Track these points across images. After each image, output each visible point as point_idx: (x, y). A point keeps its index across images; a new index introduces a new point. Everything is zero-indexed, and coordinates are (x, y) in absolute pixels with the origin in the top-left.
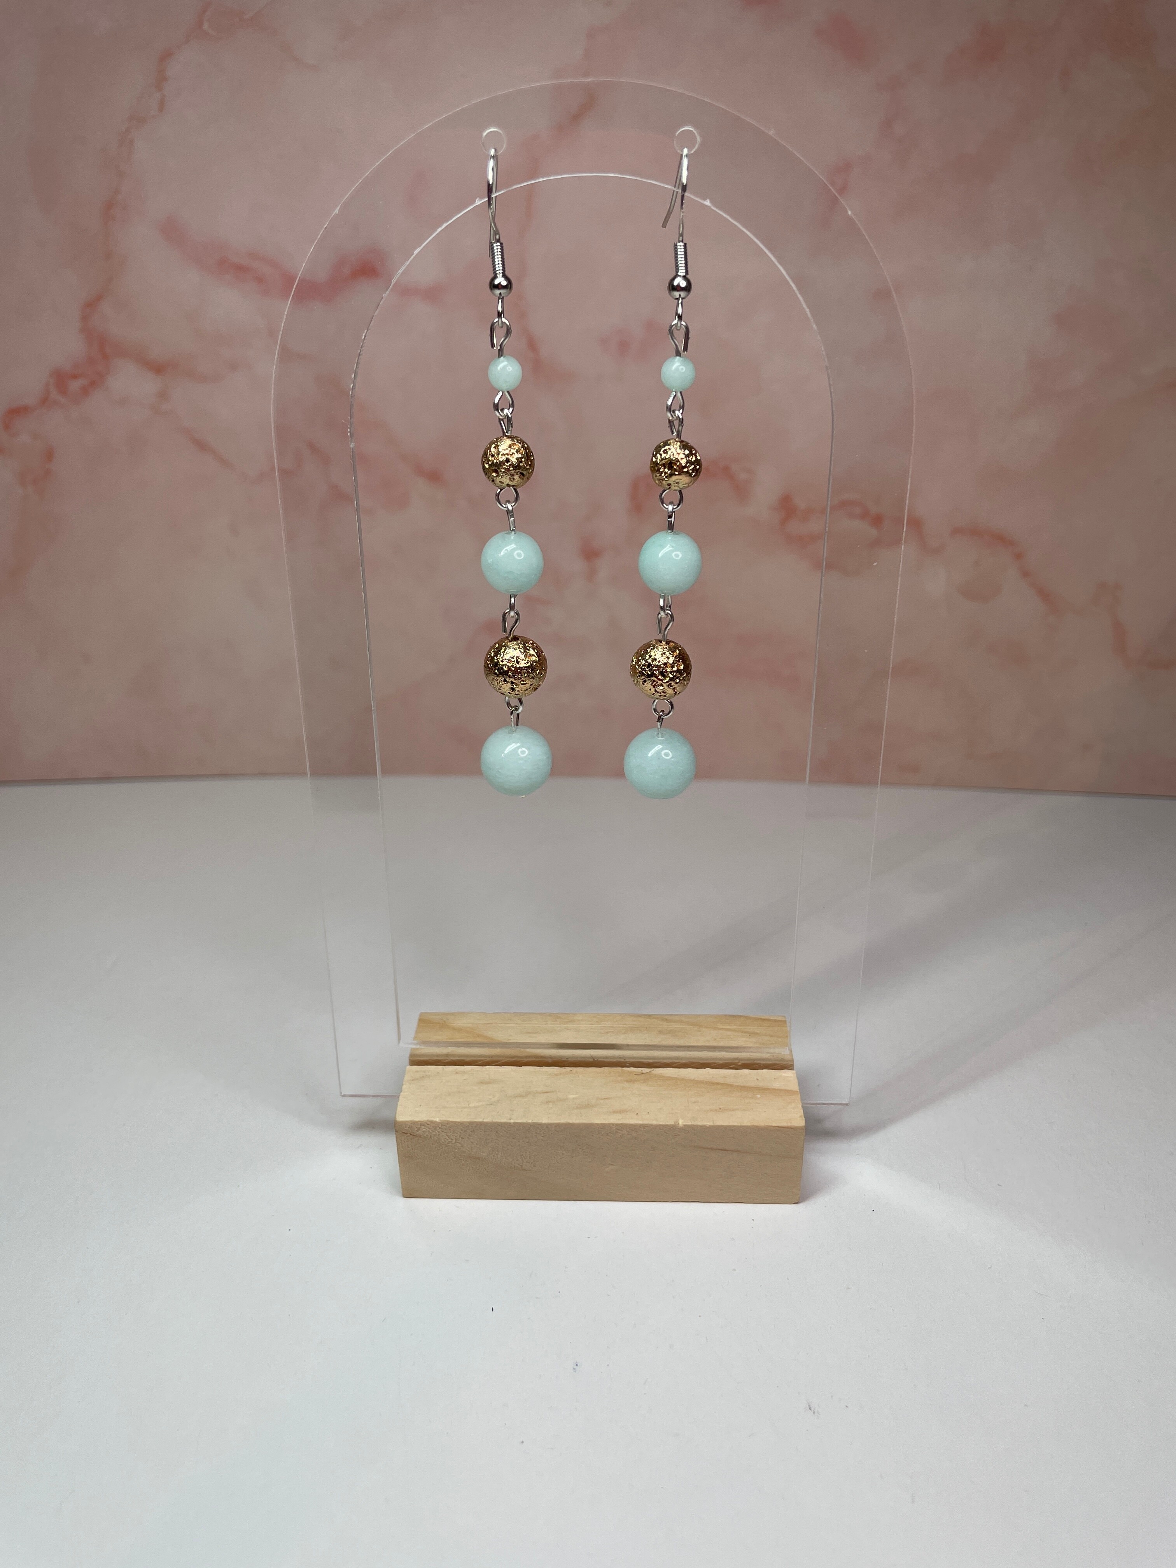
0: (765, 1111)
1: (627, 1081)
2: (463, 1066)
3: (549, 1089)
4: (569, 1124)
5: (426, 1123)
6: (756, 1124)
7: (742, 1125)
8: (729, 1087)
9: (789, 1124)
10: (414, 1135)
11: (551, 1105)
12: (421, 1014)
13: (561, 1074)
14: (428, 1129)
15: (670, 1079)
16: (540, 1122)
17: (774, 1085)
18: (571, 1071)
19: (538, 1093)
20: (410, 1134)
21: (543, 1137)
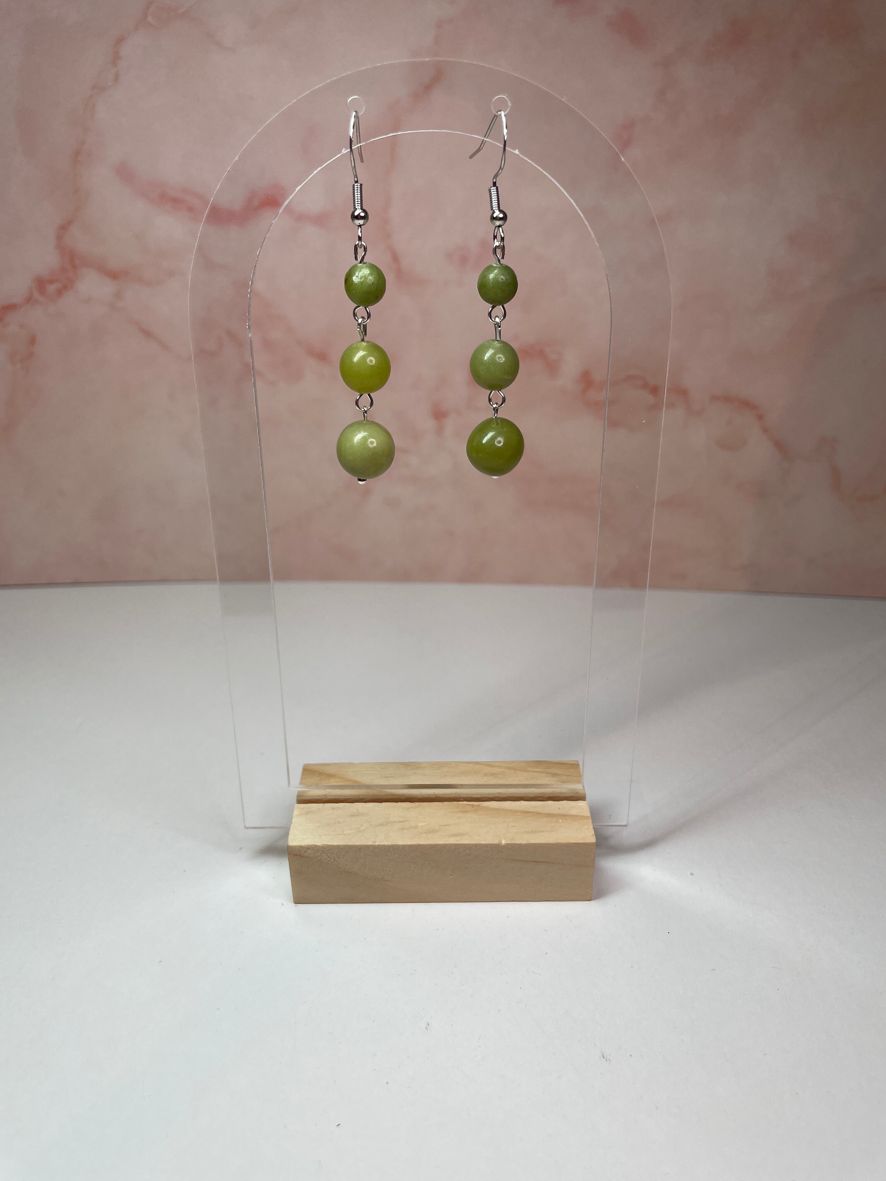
0: (566, 832)
1: (463, 812)
3: (403, 819)
4: (419, 845)
5: (311, 846)
6: (559, 841)
7: (549, 842)
8: (538, 815)
9: (584, 841)
10: (303, 856)
11: (405, 831)
12: (304, 765)
13: (412, 807)
14: (312, 851)
15: (494, 809)
16: (398, 844)
17: (571, 812)
18: (419, 805)
19: (394, 822)
20: (299, 855)
21: (399, 855)
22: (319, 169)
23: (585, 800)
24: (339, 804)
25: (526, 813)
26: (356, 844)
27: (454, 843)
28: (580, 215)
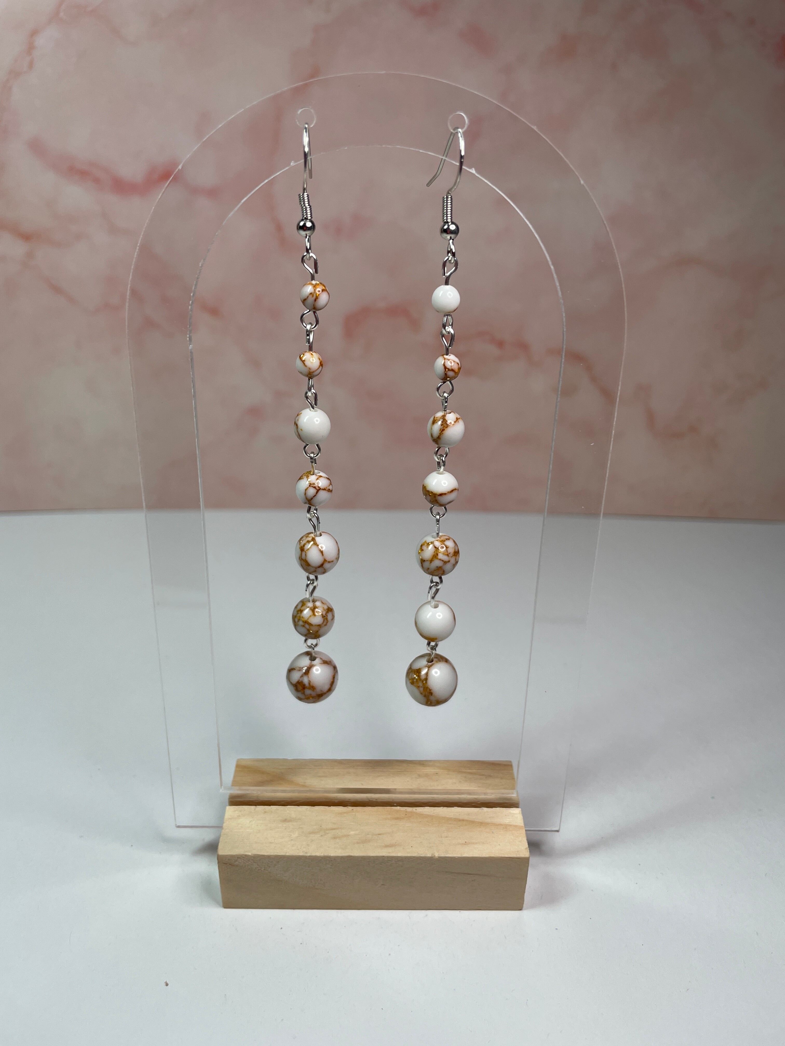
0: (499, 844)
1: (396, 819)
2: (270, 806)
3: (335, 826)
4: (352, 856)
5: (241, 856)
6: (493, 855)
7: (483, 856)
8: (471, 823)
9: (518, 856)
10: (232, 865)
11: (338, 840)
12: (238, 761)
13: (345, 813)
14: (243, 860)
15: (427, 816)
16: (330, 855)
17: (506, 821)
18: (353, 810)
19: (327, 830)
20: (229, 864)
21: (331, 866)
22: (266, 181)
23: (518, 808)
24: (272, 806)
25: (459, 821)
26: (287, 854)
27: (386, 855)
28: (536, 237)
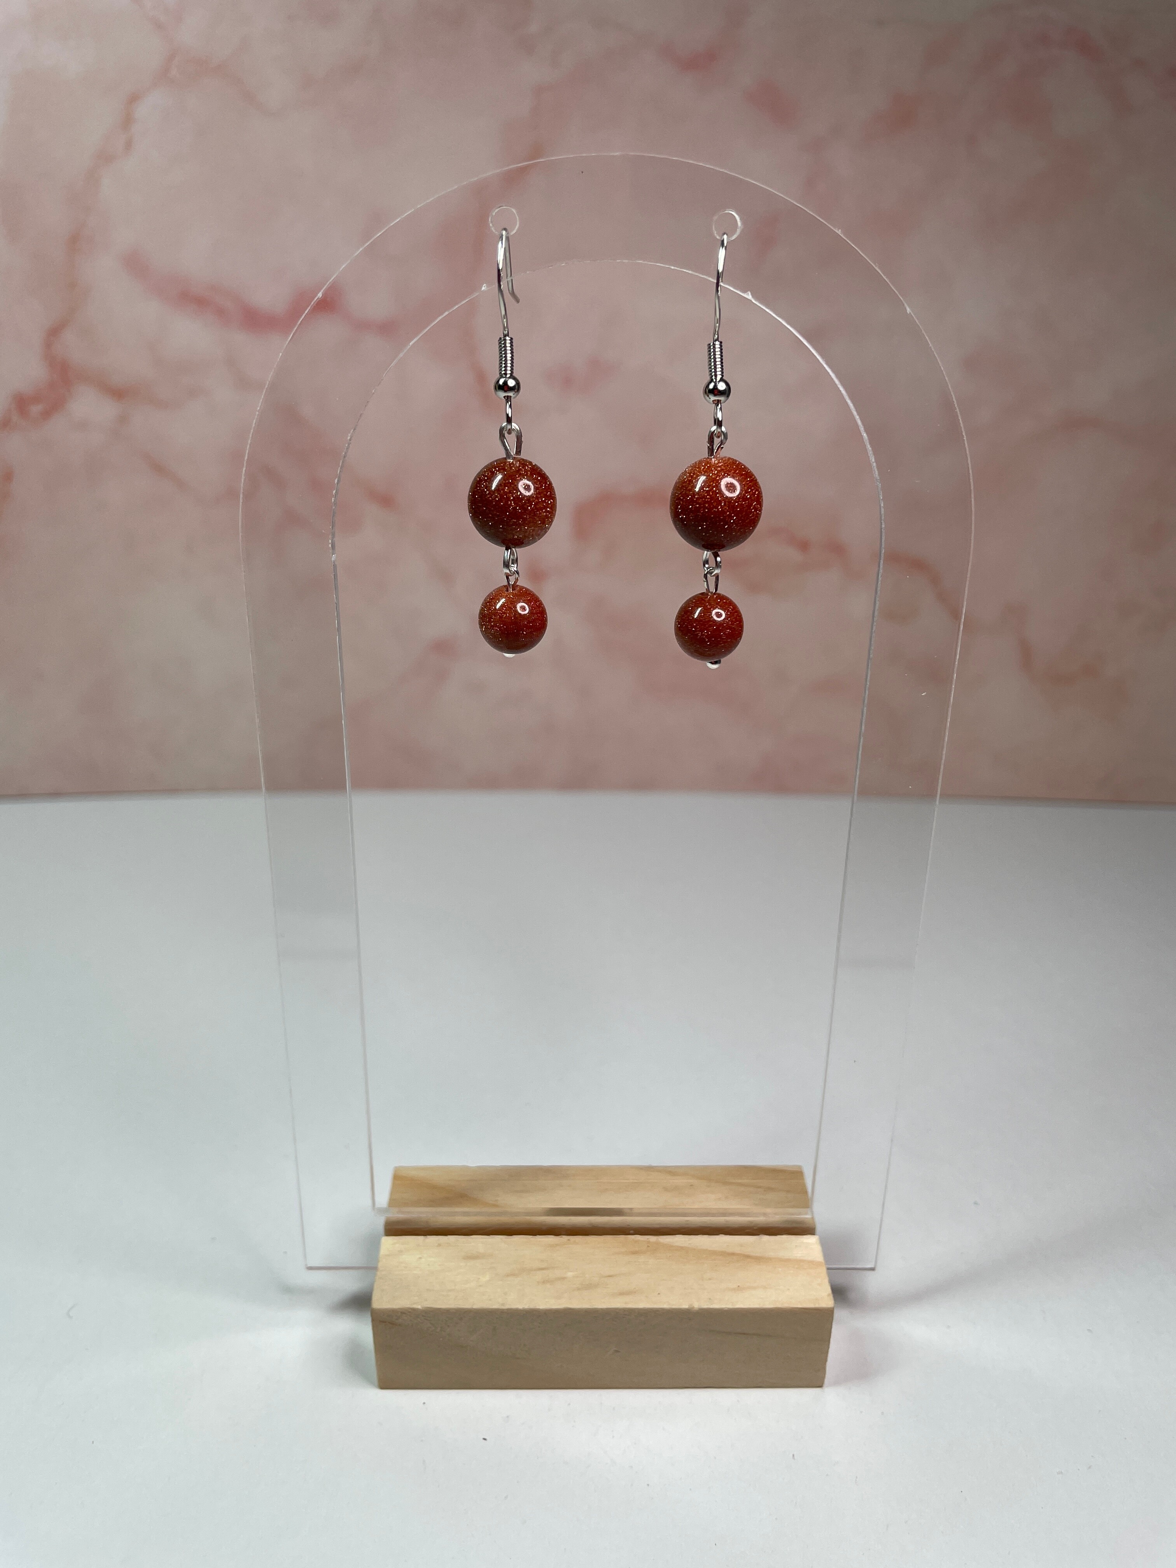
0: (788, 1289)
1: (634, 1253)
2: (446, 1235)
3: (544, 1265)
4: (570, 1309)
5: (406, 1310)
6: (779, 1305)
7: (764, 1307)
8: (746, 1258)
9: (817, 1306)
10: (393, 1324)
11: (548, 1286)
12: (396, 1167)
13: (557, 1245)
14: (409, 1317)
15: (678, 1247)
16: (538, 1307)
17: (797, 1255)
18: (569, 1240)
19: (532, 1270)
20: (389, 1323)
21: (540, 1323)
22: (447, 313)
23: (814, 1235)
24: (449, 1236)
25: (728, 1255)
26: (474, 1307)
27: (622, 1307)
28: (840, 391)
